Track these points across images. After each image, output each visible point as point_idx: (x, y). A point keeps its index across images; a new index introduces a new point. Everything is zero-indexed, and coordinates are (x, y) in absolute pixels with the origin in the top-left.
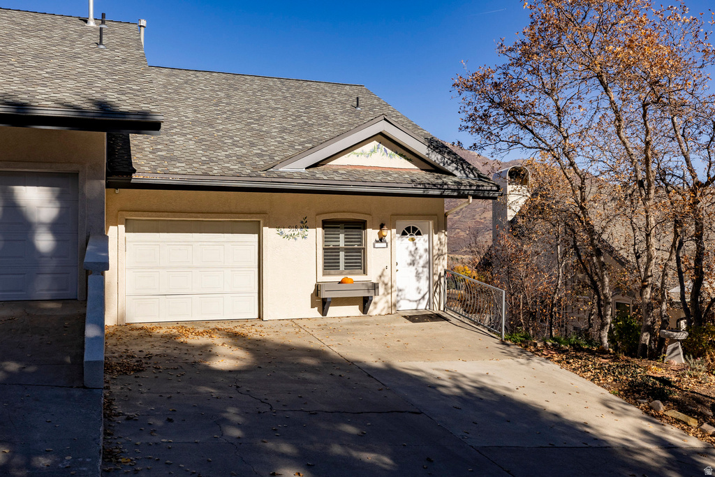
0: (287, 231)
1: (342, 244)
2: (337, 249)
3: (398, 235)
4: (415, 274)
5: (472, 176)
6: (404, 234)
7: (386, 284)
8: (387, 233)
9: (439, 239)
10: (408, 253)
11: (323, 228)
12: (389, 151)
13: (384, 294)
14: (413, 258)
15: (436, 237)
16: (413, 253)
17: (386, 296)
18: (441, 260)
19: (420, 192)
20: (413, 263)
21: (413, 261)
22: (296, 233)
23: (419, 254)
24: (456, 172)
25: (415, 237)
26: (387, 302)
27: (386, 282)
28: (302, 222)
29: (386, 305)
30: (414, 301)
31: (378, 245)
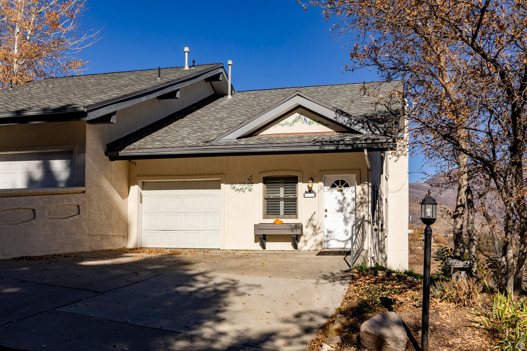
0: (238, 186)
1: (282, 195)
2: (278, 199)
3: (329, 187)
4: (342, 219)
6: (333, 186)
7: (315, 227)
8: (316, 186)
9: (363, 189)
10: (336, 201)
11: (264, 183)
12: (308, 120)
13: (313, 234)
14: (341, 206)
15: (359, 188)
16: (341, 202)
17: (314, 236)
18: (364, 208)
20: (341, 210)
21: (342, 208)
22: (244, 187)
23: (347, 203)
24: (362, 131)
25: (343, 188)
26: (316, 240)
27: (315, 224)
28: (249, 179)
29: (315, 243)
30: (342, 241)
31: (307, 195)
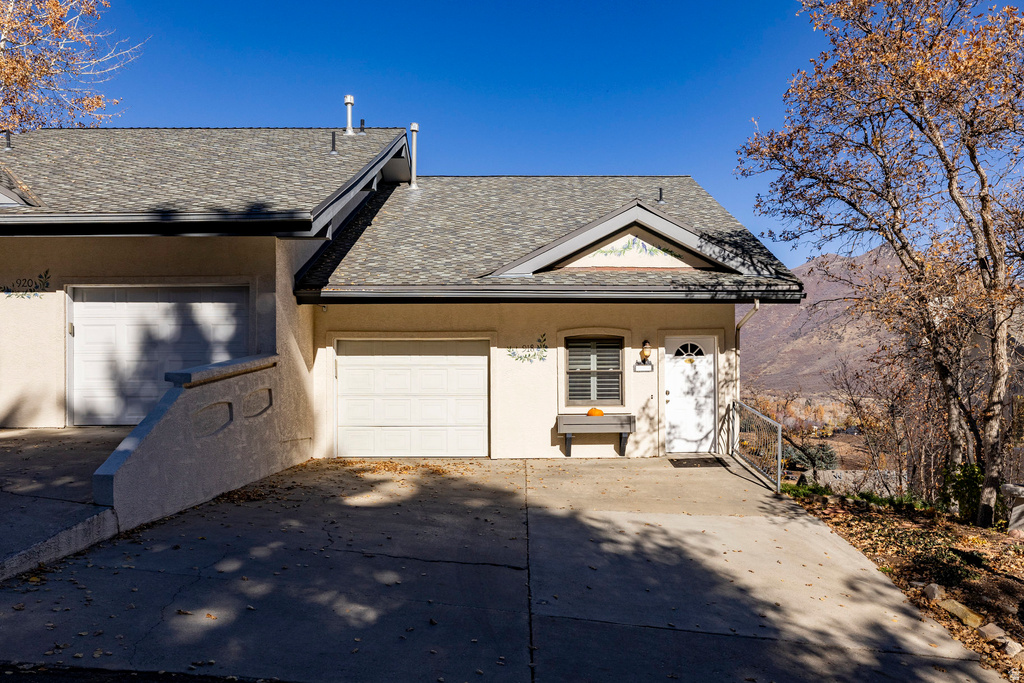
0: (520, 351)
1: (593, 367)
2: (588, 374)
3: (671, 356)
4: (694, 406)
5: (766, 273)
6: (678, 354)
7: (652, 419)
8: (653, 354)
9: (728, 360)
10: (684, 378)
11: (567, 347)
12: (649, 246)
13: (649, 431)
14: (692, 386)
15: (722, 358)
16: (691, 379)
17: (651, 433)
18: (730, 388)
19: (682, 296)
20: (691, 392)
21: (692, 389)
22: (532, 354)
23: (700, 380)
24: (741, 269)
25: (694, 357)
26: (653, 441)
27: (651, 415)
28: (539, 341)
29: (652, 445)
30: (692, 441)
31: (639, 368)
